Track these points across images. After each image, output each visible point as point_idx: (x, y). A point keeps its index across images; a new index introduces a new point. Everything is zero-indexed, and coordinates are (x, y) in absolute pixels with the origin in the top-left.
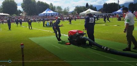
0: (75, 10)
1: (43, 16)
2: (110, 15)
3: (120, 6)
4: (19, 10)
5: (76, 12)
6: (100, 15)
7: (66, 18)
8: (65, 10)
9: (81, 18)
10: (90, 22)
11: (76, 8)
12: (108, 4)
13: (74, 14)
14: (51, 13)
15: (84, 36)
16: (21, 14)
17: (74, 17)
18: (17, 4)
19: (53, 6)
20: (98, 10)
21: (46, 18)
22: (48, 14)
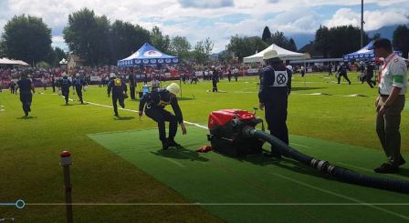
0: (230, 48)
1: (131, 68)
2: (338, 62)
3: (367, 36)
4: (58, 49)
5: (233, 55)
6: (307, 64)
7: (201, 73)
8: (199, 49)
9: (247, 74)
10: (276, 84)
11: (232, 41)
12: (329, 28)
13: (226, 61)
14: (157, 59)
15: (258, 128)
16: (64, 60)
17: (225, 69)
18: (50, 31)
19: (161, 37)
21: (140, 74)
22: (147, 62)
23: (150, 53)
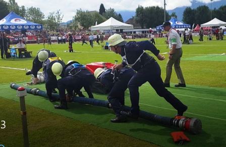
0: (77, 19)
2: (150, 31)
5: (79, 24)
6: (131, 32)
8: (51, 18)
11: (77, 13)
12: (144, 8)
13: (73, 29)
14: (23, 25)
19: (18, 7)
20: (125, 20)
22: (14, 28)
23: (15, 20)
